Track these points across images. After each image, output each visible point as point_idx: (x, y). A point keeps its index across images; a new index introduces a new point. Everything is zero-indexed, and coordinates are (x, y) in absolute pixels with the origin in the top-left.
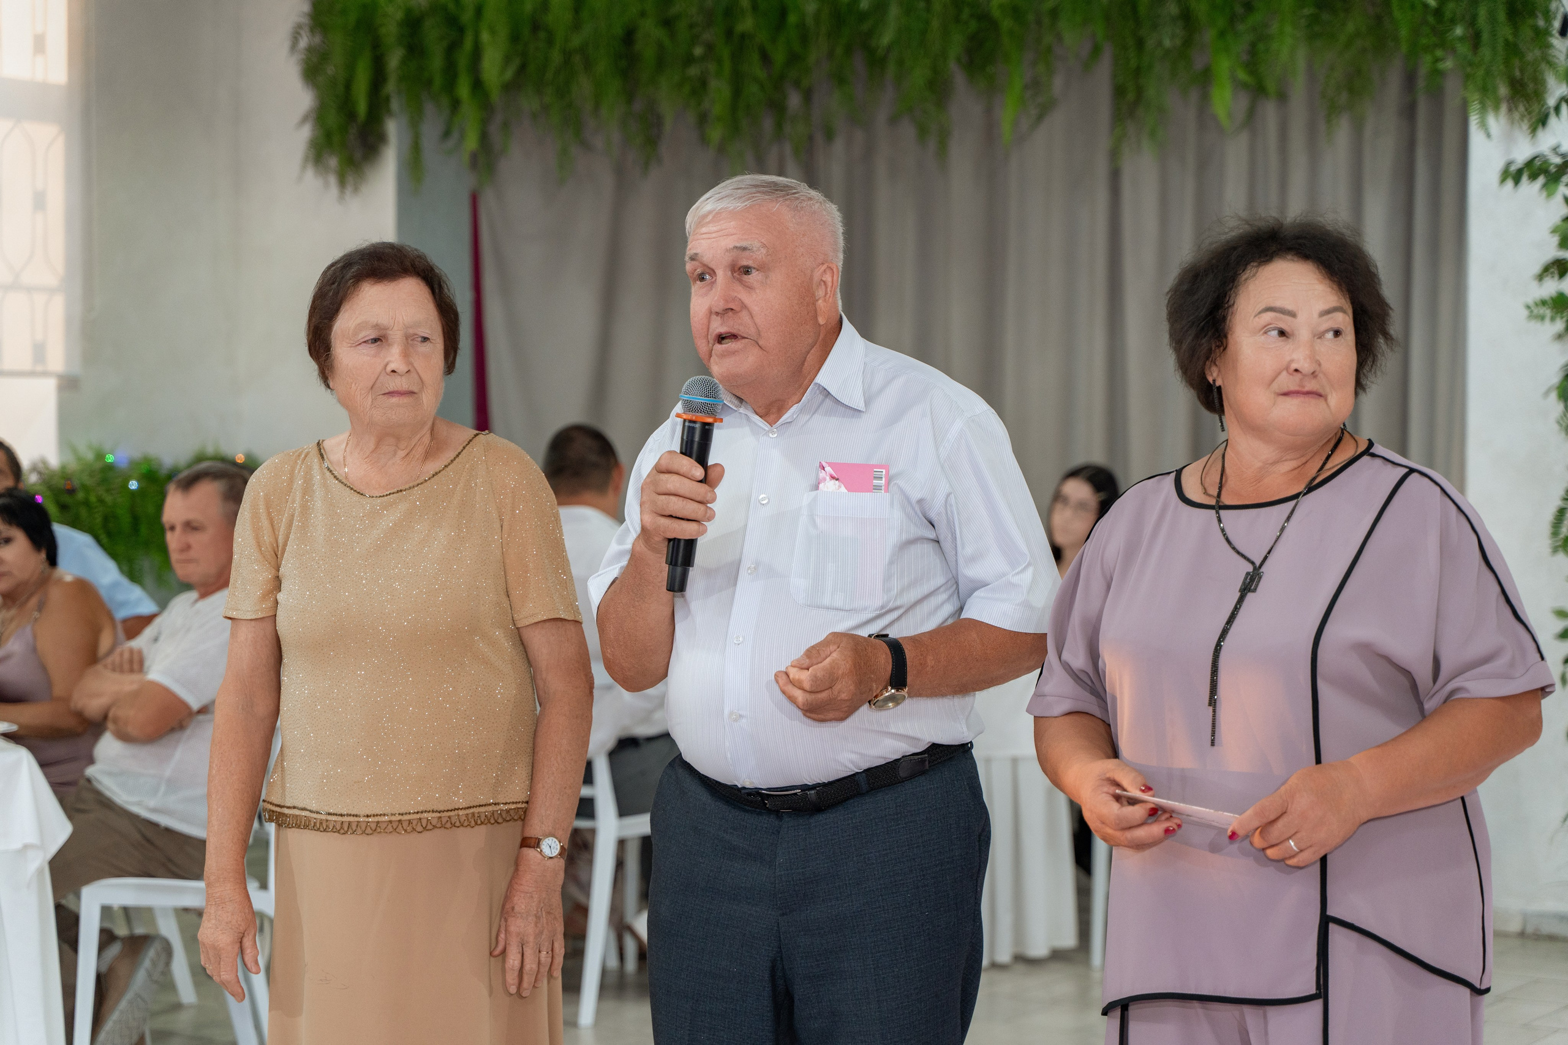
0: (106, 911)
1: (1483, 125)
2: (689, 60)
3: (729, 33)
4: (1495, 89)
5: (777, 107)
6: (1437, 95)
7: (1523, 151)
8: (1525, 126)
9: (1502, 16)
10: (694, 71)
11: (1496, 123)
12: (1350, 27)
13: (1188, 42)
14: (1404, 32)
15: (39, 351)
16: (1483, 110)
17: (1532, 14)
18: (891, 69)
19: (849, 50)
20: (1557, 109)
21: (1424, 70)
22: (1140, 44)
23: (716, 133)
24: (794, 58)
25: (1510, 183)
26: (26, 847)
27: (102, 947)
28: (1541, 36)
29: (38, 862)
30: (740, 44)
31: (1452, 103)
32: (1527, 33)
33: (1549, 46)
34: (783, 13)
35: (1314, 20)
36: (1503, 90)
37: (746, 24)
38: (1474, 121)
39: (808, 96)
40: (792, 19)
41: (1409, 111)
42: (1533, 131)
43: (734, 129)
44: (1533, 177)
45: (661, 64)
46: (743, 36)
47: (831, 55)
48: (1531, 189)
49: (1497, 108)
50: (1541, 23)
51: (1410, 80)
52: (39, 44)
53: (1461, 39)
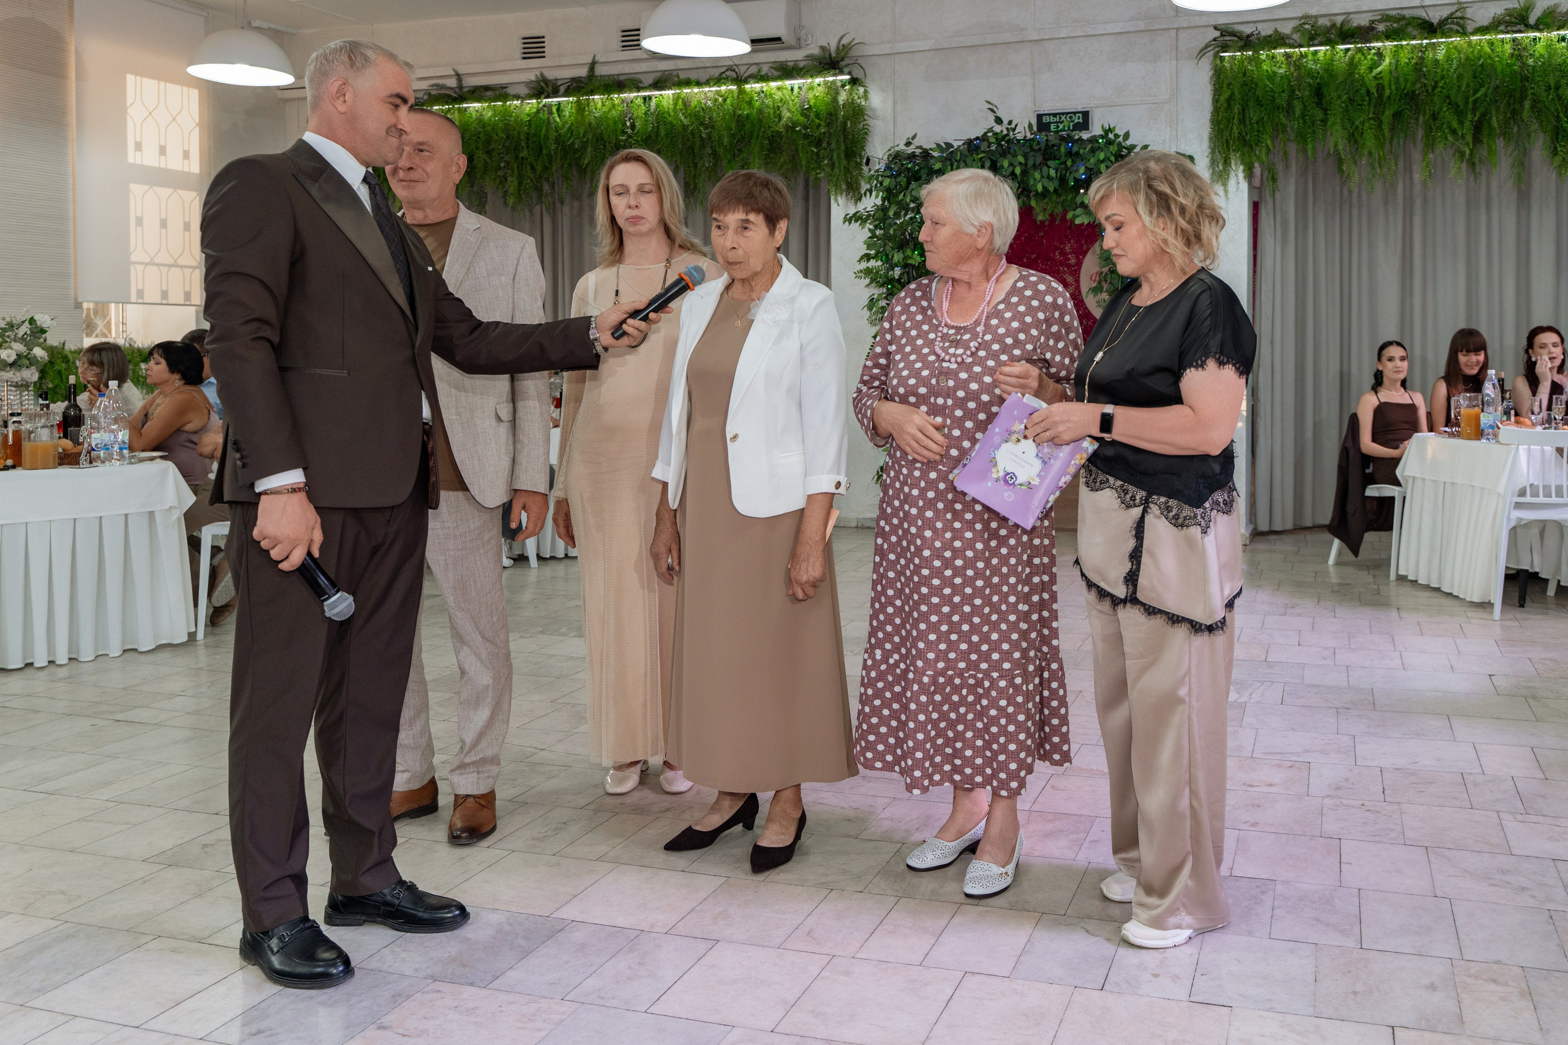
0: (214, 537)
1: (836, 200)
2: (499, 168)
3: (517, 157)
4: (841, 187)
5: (538, 189)
6: (817, 188)
7: (852, 211)
8: (853, 201)
9: (843, 156)
10: (501, 173)
11: (841, 200)
12: (782, 160)
13: (715, 165)
14: (804, 163)
15: (188, 295)
16: (836, 194)
17: (855, 157)
18: (589, 173)
19: (570, 165)
20: (865, 194)
21: (812, 178)
22: (695, 165)
23: (511, 201)
24: (546, 169)
25: (847, 223)
26: (171, 508)
27: (213, 556)
28: (859, 165)
29: (178, 514)
30: (521, 162)
31: (824, 192)
32: (853, 164)
33: (862, 169)
34: (541, 150)
35: (767, 156)
36: (844, 187)
37: (524, 153)
38: (832, 198)
39: (553, 186)
40: (544, 152)
41: (806, 199)
42: (856, 203)
43: (520, 199)
44: (856, 221)
45: (485, 171)
46: (522, 158)
47: (562, 167)
48: (855, 226)
49: (841, 194)
50: (858, 160)
51: (807, 181)
52: (186, 155)
53: (827, 165)
